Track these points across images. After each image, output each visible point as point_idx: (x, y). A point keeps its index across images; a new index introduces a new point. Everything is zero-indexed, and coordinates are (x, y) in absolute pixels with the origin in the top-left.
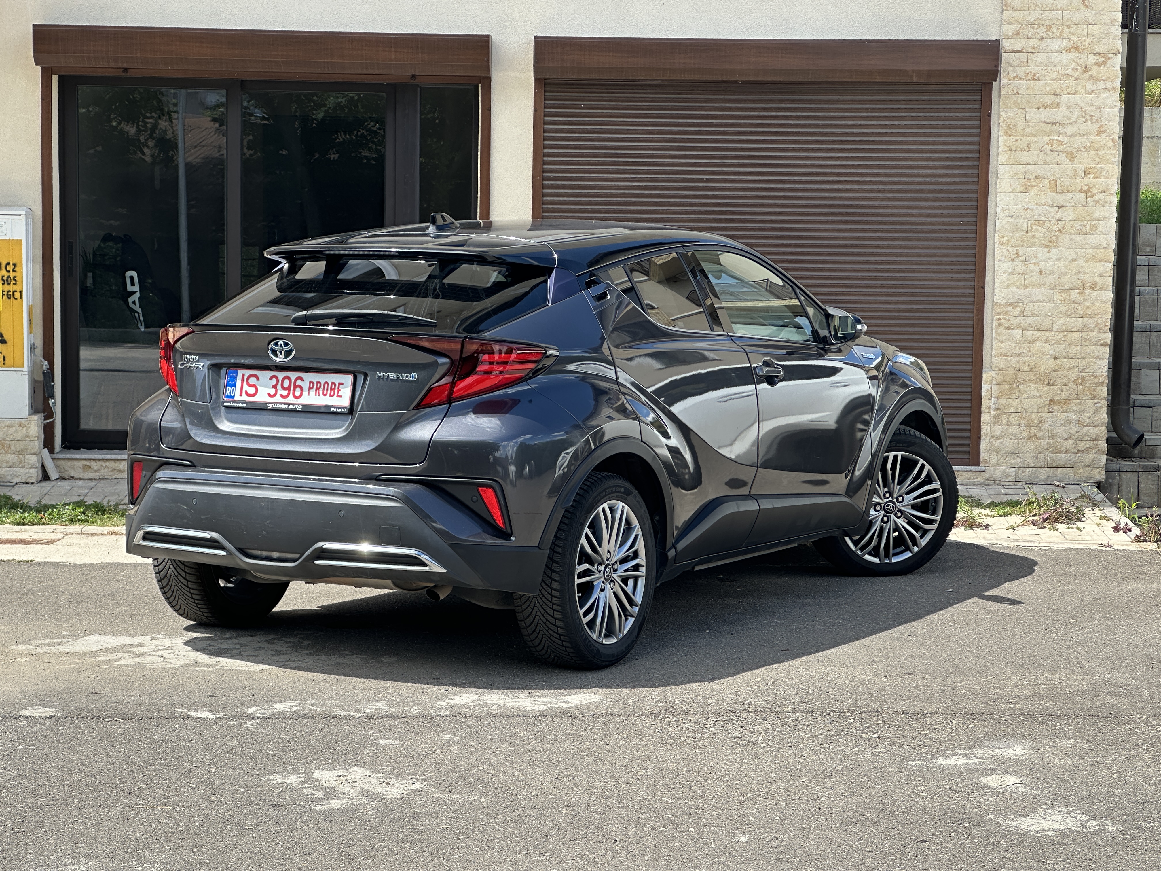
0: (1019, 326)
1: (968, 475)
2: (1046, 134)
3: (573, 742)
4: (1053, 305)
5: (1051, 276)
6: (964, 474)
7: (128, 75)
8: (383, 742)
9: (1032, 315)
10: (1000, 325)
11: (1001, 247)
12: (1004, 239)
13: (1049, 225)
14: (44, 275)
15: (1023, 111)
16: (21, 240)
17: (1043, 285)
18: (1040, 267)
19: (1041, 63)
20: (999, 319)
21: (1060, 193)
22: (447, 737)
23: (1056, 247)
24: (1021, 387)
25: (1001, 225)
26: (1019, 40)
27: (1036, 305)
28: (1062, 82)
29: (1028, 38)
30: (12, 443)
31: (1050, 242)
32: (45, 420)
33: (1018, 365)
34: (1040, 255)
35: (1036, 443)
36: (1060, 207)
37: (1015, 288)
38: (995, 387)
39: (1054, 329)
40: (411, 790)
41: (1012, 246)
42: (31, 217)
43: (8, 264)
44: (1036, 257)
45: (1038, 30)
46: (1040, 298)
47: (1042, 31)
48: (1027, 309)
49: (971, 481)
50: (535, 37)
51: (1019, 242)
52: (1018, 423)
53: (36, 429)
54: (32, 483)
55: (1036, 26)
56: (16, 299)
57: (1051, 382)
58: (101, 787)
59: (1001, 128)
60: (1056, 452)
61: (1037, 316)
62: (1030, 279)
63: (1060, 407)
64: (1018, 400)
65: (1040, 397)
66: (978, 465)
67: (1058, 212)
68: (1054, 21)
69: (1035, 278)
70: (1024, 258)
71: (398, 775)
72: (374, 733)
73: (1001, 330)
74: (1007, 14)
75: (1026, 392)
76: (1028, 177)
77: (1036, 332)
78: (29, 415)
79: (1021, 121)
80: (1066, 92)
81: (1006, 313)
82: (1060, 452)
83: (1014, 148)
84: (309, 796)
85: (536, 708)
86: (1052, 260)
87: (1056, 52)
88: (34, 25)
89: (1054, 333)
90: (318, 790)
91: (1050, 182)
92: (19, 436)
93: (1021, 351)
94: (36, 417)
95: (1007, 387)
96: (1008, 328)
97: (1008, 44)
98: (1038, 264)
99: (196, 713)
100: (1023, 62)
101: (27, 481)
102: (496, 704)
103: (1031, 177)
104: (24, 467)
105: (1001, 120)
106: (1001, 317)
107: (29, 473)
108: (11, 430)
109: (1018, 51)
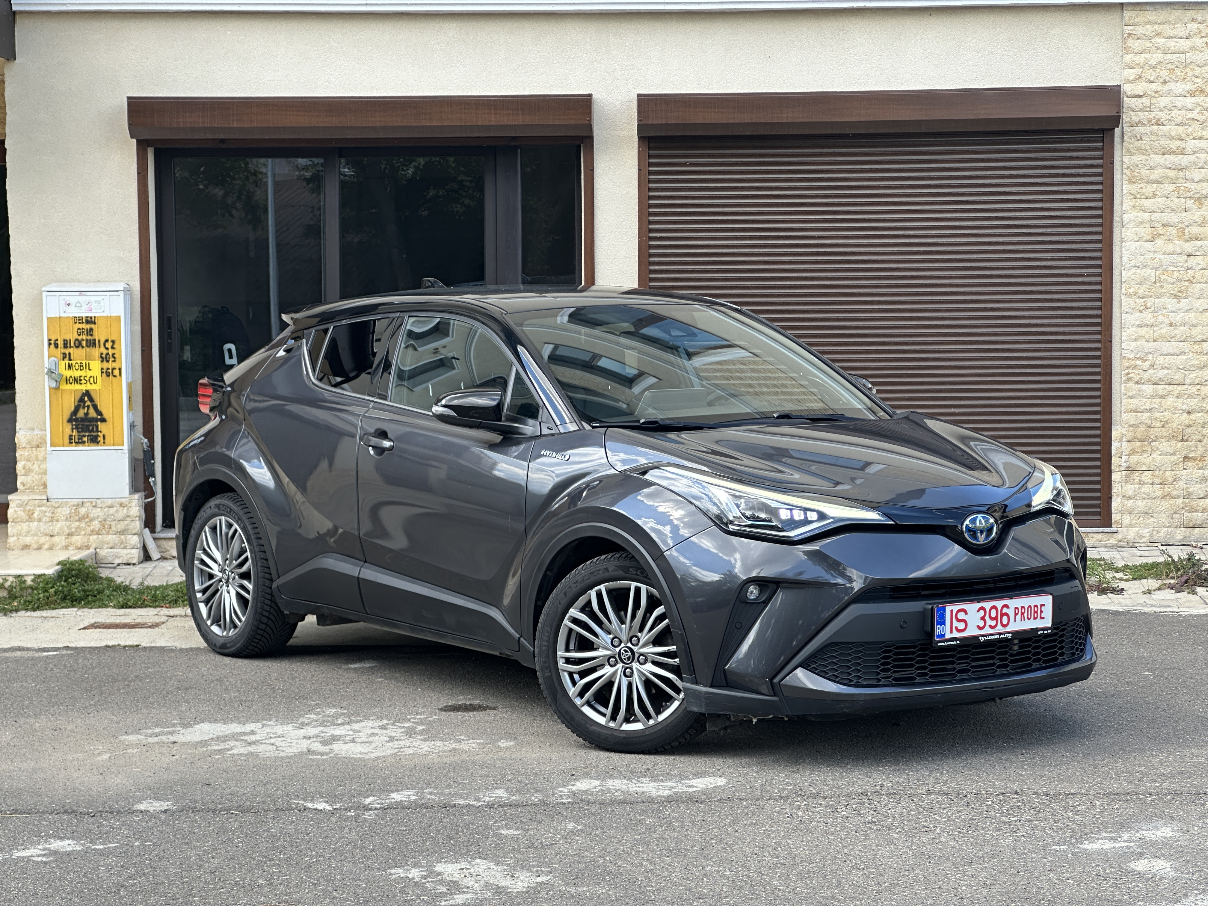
0: (1149, 381)
1: (1099, 537)
2: (1173, 181)
3: (701, 829)
4: (1185, 357)
5: (1182, 328)
6: (1095, 535)
7: (225, 146)
8: (504, 832)
9: (1163, 369)
10: (1129, 379)
11: (1128, 299)
12: (1131, 290)
13: (1178, 274)
14: (143, 351)
15: (1147, 157)
16: (119, 317)
17: (1173, 337)
18: (1170, 318)
19: (1165, 107)
20: (1128, 374)
21: (1188, 241)
22: (570, 826)
23: (1186, 298)
24: (1153, 444)
25: (1127, 275)
26: (1142, 85)
27: (1168, 357)
28: (1187, 127)
29: (1151, 82)
30: (113, 523)
31: (1180, 292)
32: (146, 498)
33: (1150, 421)
34: (1169, 306)
35: (1171, 502)
36: (1189, 256)
37: (1144, 340)
38: (1125, 444)
39: (1186, 383)
40: (537, 882)
41: (1139, 297)
42: (129, 292)
43: (107, 341)
44: (1166, 308)
45: (1161, 74)
46: (1171, 351)
47: (1164, 74)
48: (1157, 362)
49: (1103, 543)
50: (638, 95)
51: (1147, 293)
52: (1151, 481)
53: (137, 508)
54: (134, 564)
55: (1158, 70)
56: (115, 376)
57: (1185, 438)
58: (221, 884)
59: (1124, 176)
60: (1192, 511)
61: (1168, 369)
62: (1159, 332)
63: (1195, 464)
64: (1151, 458)
65: (1173, 454)
66: (1110, 525)
67: (1186, 261)
68: (1176, 63)
69: (1165, 330)
70: (1153, 309)
71: (522, 867)
72: (495, 822)
73: (1130, 384)
74: (1128, 58)
75: (1158, 449)
76: (1155, 225)
77: (1167, 386)
78: (130, 494)
79: (1146, 168)
80: (1191, 137)
81: (1135, 367)
82: (1197, 511)
83: (1139, 196)
84: (433, 891)
85: (661, 793)
86: (1182, 311)
87: (1181, 95)
88: (128, 98)
89: (1186, 387)
90: (441, 884)
91: (1178, 229)
92: (120, 515)
93: (1152, 406)
94: (136, 496)
95: (1138, 444)
96: (1137, 383)
97: (1130, 89)
98: (1168, 316)
99: (312, 804)
100: (1146, 107)
101: (129, 562)
102: (619, 790)
103: (1157, 225)
104: (125, 548)
105: (1125, 166)
106: (1130, 372)
107: (130, 554)
108: (112, 511)
109: (1140, 96)
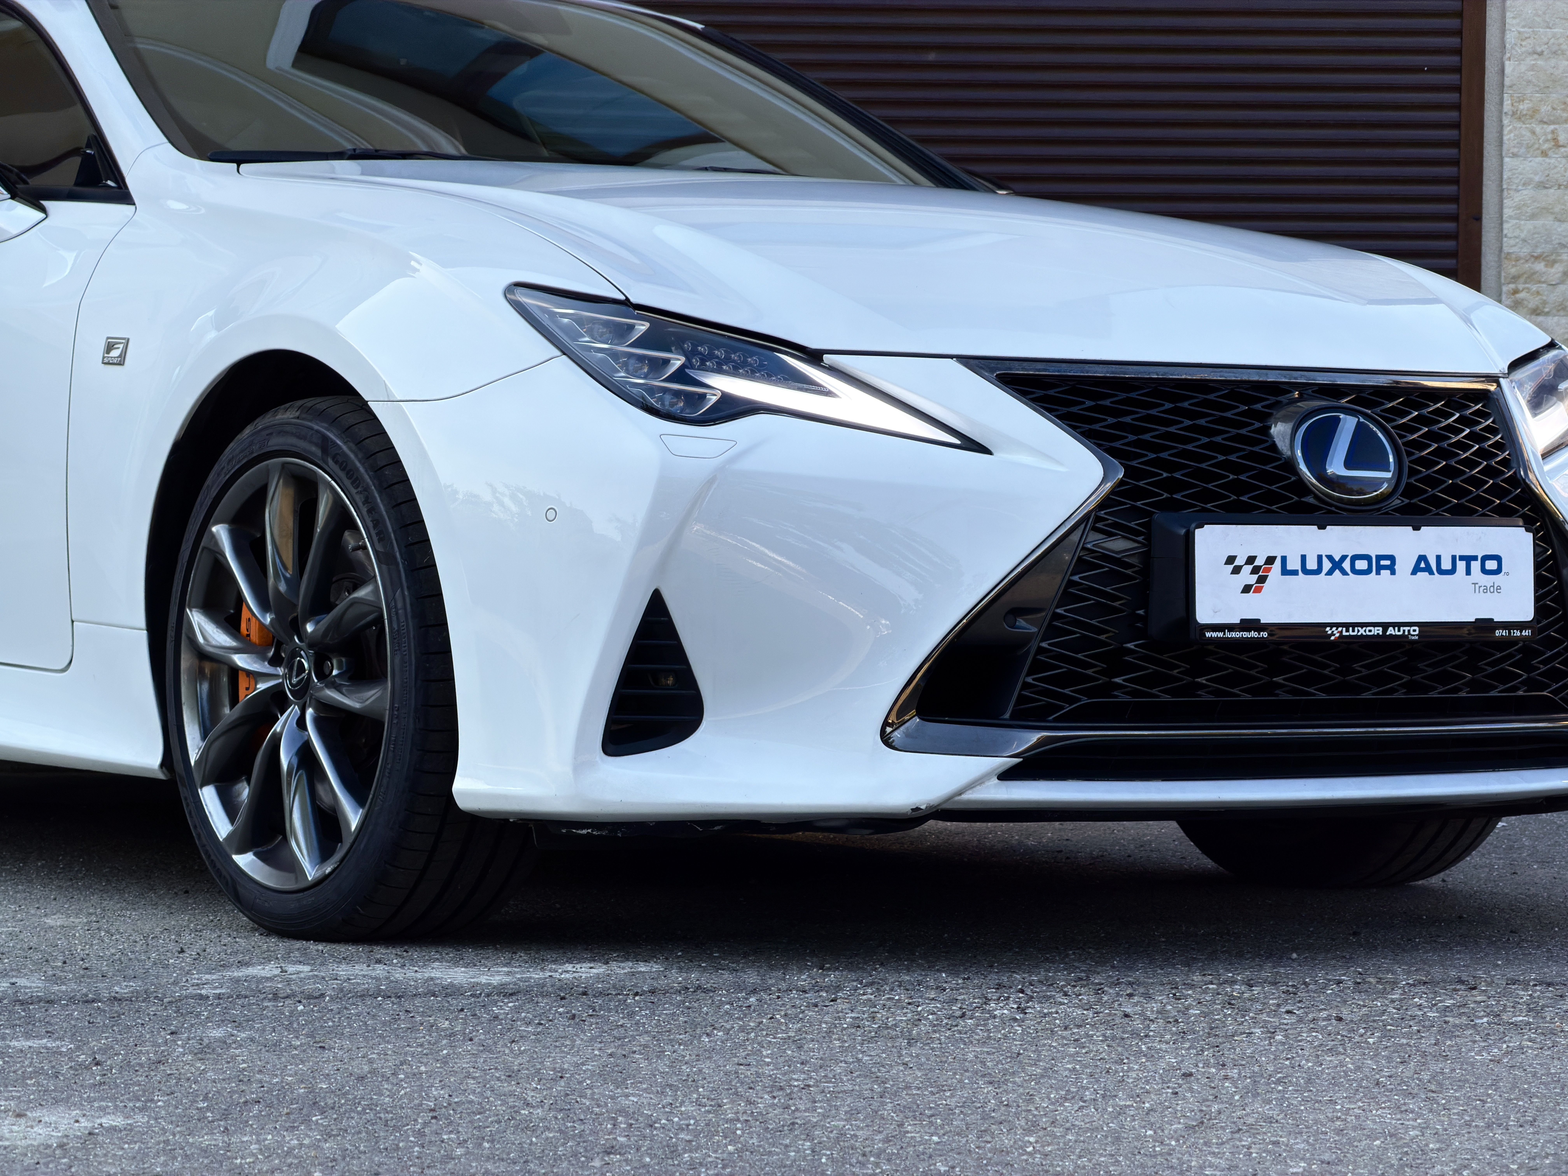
11: (1519, 125)
12: (1524, 107)
20: (1516, 292)
25: (1516, 72)
37: (1551, 218)
41: (1542, 122)
51: (1558, 113)
81: (1531, 277)
106: (1521, 287)
